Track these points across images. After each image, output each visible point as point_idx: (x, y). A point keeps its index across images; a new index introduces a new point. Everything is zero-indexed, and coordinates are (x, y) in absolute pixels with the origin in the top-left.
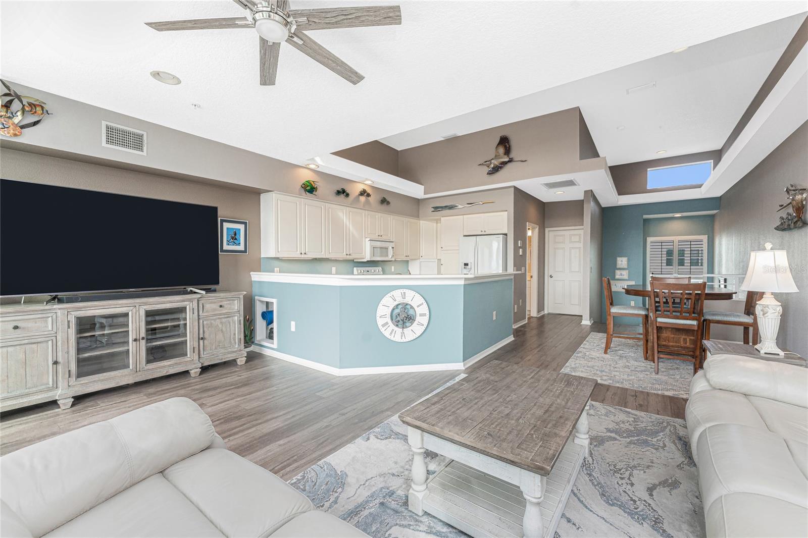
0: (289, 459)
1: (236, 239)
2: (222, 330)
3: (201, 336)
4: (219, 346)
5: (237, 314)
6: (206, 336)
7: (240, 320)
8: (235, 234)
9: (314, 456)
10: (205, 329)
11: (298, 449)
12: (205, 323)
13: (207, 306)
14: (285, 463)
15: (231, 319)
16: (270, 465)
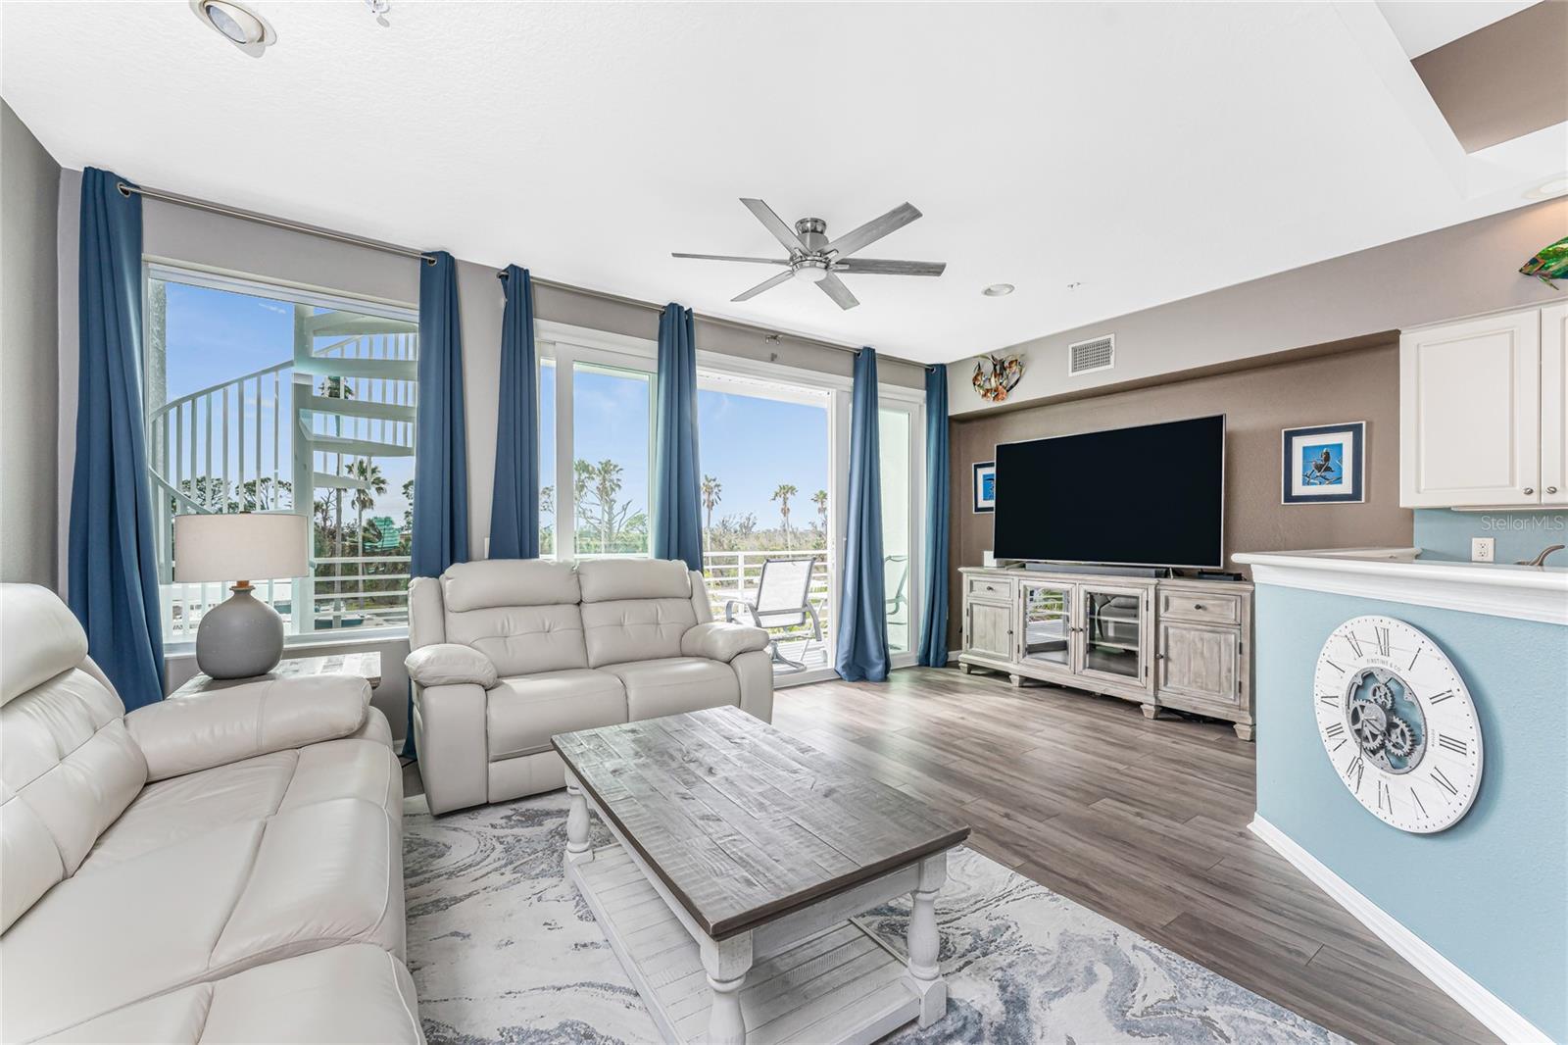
1: (1328, 469)
2: (1202, 653)
3: (1162, 652)
4: (1196, 682)
5: (1234, 631)
6: (1172, 654)
7: (1241, 644)
8: (1327, 458)
10: (1171, 643)
12: (1171, 631)
13: (1175, 603)
15: (1223, 636)
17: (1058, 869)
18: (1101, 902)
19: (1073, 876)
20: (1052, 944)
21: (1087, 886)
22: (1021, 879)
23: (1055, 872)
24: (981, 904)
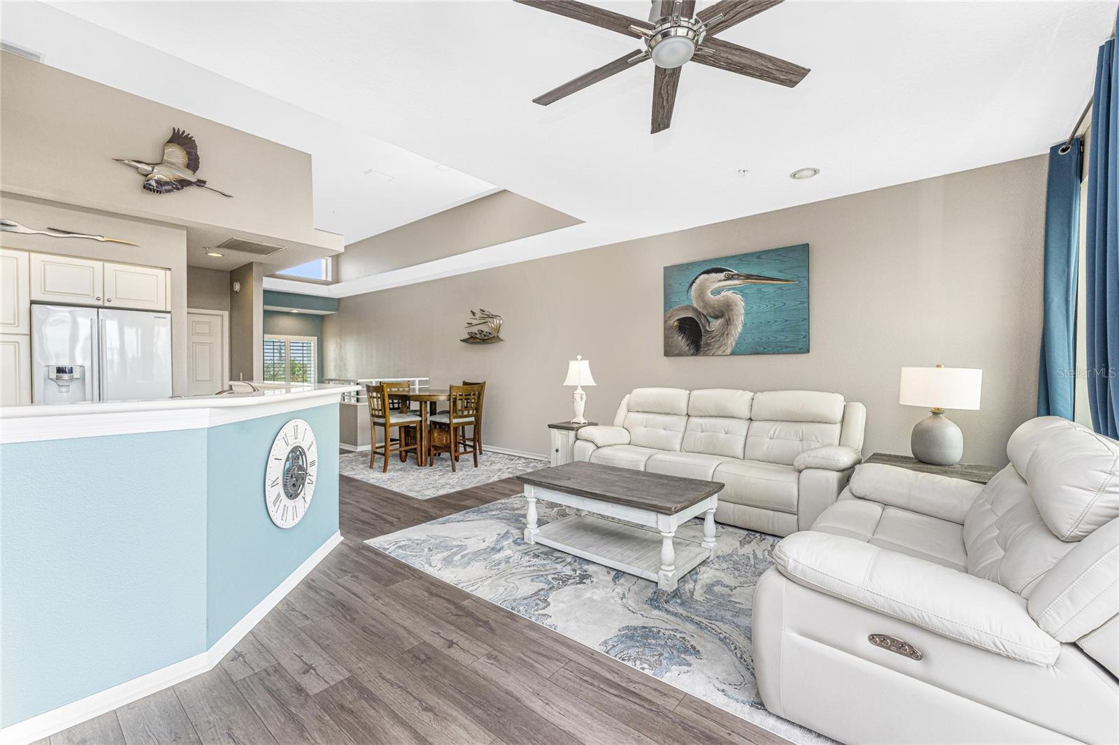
9: (581, 660)
20: (473, 563)
24: (502, 573)
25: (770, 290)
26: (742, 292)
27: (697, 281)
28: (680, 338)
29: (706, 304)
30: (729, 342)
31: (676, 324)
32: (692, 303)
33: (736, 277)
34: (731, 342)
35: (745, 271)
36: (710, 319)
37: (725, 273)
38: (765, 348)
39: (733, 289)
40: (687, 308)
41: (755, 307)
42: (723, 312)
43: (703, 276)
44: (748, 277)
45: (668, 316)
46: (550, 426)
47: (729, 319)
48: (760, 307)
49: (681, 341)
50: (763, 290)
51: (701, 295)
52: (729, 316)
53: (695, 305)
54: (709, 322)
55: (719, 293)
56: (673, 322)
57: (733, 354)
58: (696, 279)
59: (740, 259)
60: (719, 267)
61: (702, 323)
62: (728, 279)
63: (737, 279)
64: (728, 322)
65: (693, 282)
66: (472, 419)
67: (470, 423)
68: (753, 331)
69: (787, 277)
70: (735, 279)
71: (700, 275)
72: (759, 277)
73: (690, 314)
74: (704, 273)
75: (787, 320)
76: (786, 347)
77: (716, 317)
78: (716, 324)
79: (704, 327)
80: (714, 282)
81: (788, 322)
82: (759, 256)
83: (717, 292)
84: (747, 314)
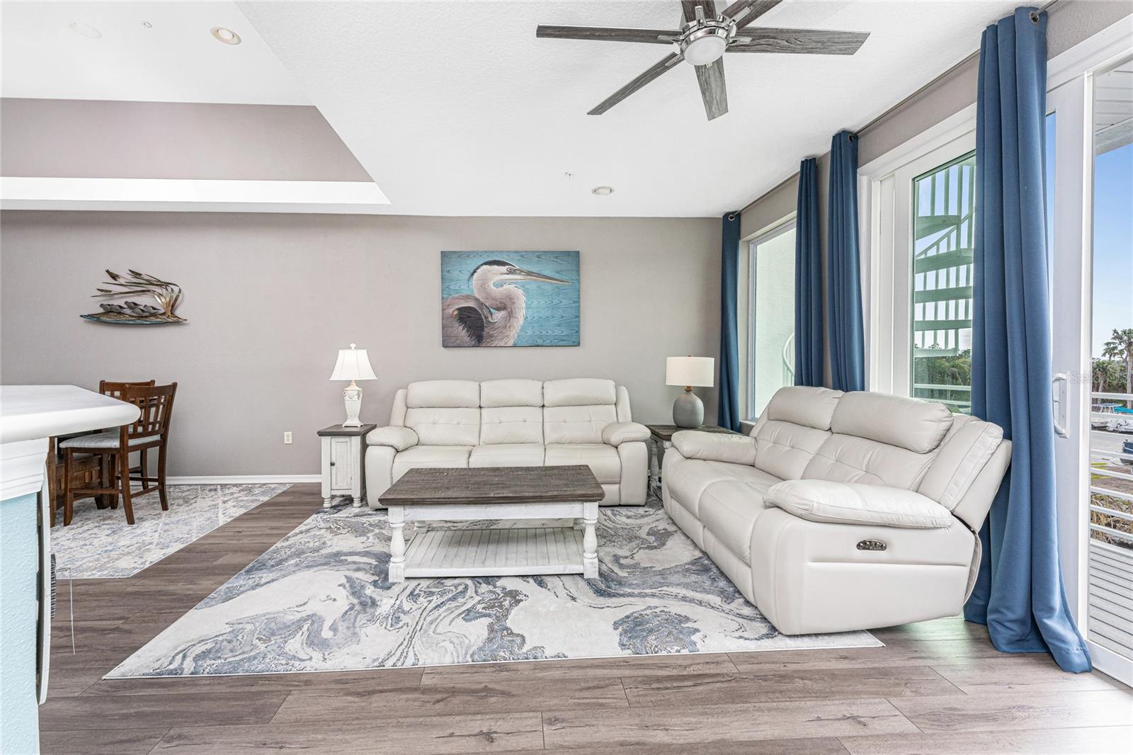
0: (667, 688)
9: (627, 672)
11: (641, 699)
14: (675, 685)
16: (698, 694)
17: (391, 696)
18: (342, 686)
19: (375, 697)
20: (362, 632)
21: (358, 694)
22: (409, 663)
23: (391, 691)
24: (419, 628)
25: (549, 288)
26: (523, 286)
27: (478, 271)
28: (461, 328)
29: (488, 296)
30: (512, 334)
31: (456, 313)
32: (472, 292)
33: (518, 272)
34: (513, 335)
35: (526, 267)
36: (492, 311)
37: (507, 267)
38: (544, 341)
39: (515, 283)
40: (467, 297)
41: (535, 303)
42: (505, 305)
43: (485, 267)
44: (529, 273)
45: (447, 303)
46: (321, 434)
47: (512, 312)
48: (540, 302)
49: (461, 332)
50: (542, 287)
51: (483, 286)
52: (511, 308)
53: (477, 296)
54: (491, 314)
55: (502, 286)
56: (452, 310)
57: (515, 346)
58: (477, 268)
59: (522, 256)
60: (502, 260)
61: (484, 314)
62: (510, 272)
63: (519, 274)
64: (511, 315)
65: (475, 272)
66: (157, 438)
67: (152, 444)
68: (535, 325)
69: (564, 278)
70: (517, 274)
71: (482, 265)
72: (539, 275)
73: (471, 304)
74: (486, 263)
75: (563, 317)
76: (562, 340)
77: (498, 309)
78: (498, 316)
79: (486, 318)
80: (496, 274)
81: (564, 318)
82: (540, 255)
83: (500, 284)
84: (527, 308)
